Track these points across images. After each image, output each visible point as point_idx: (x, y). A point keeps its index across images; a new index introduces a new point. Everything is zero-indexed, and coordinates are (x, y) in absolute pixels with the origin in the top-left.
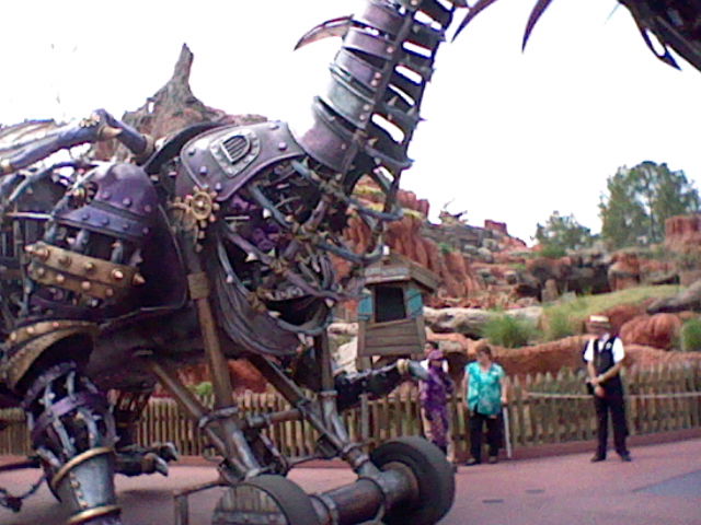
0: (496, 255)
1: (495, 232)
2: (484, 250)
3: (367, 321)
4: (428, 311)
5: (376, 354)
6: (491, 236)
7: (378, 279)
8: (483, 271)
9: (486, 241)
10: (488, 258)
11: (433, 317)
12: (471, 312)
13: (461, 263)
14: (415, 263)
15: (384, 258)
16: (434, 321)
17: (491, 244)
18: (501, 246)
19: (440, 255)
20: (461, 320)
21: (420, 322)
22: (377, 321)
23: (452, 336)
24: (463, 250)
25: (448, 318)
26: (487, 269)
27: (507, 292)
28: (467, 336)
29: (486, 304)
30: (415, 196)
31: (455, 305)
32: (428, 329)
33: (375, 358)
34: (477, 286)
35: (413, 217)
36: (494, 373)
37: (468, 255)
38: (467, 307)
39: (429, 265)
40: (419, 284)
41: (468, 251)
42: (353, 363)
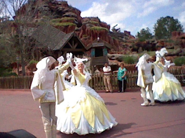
0: (127, 40)
1: (127, 34)
2: (124, 39)
3: (93, 57)
4: (109, 55)
5: (95, 65)
6: (126, 35)
7: (96, 46)
8: (123, 44)
9: (124, 37)
10: (125, 41)
11: (110, 56)
12: (120, 55)
13: (118, 42)
14: (106, 42)
15: (98, 41)
16: (110, 57)
17: (126, 37)
18: (128, 38)
19: (112, 40)
20: (117, 57)
21: (107, 57)
22: (96, 57)
23: (115, 61)
24: (118, 39)
25: (114, 56)
26: (124, 44)
27: (129, 50)
28: (118, 61)
29: (124, 53)
30: (106, 24)
31: (115, 53)
32: (108, 59)
33: (95, 66)
34: (122, 48)
35: (105, 30)
36: (123, 70)
37: (120, 40)
38: (119, 54)
39: (109, 42)
40: (107, 47)
41: (120, 39)
42: (89, 67)
